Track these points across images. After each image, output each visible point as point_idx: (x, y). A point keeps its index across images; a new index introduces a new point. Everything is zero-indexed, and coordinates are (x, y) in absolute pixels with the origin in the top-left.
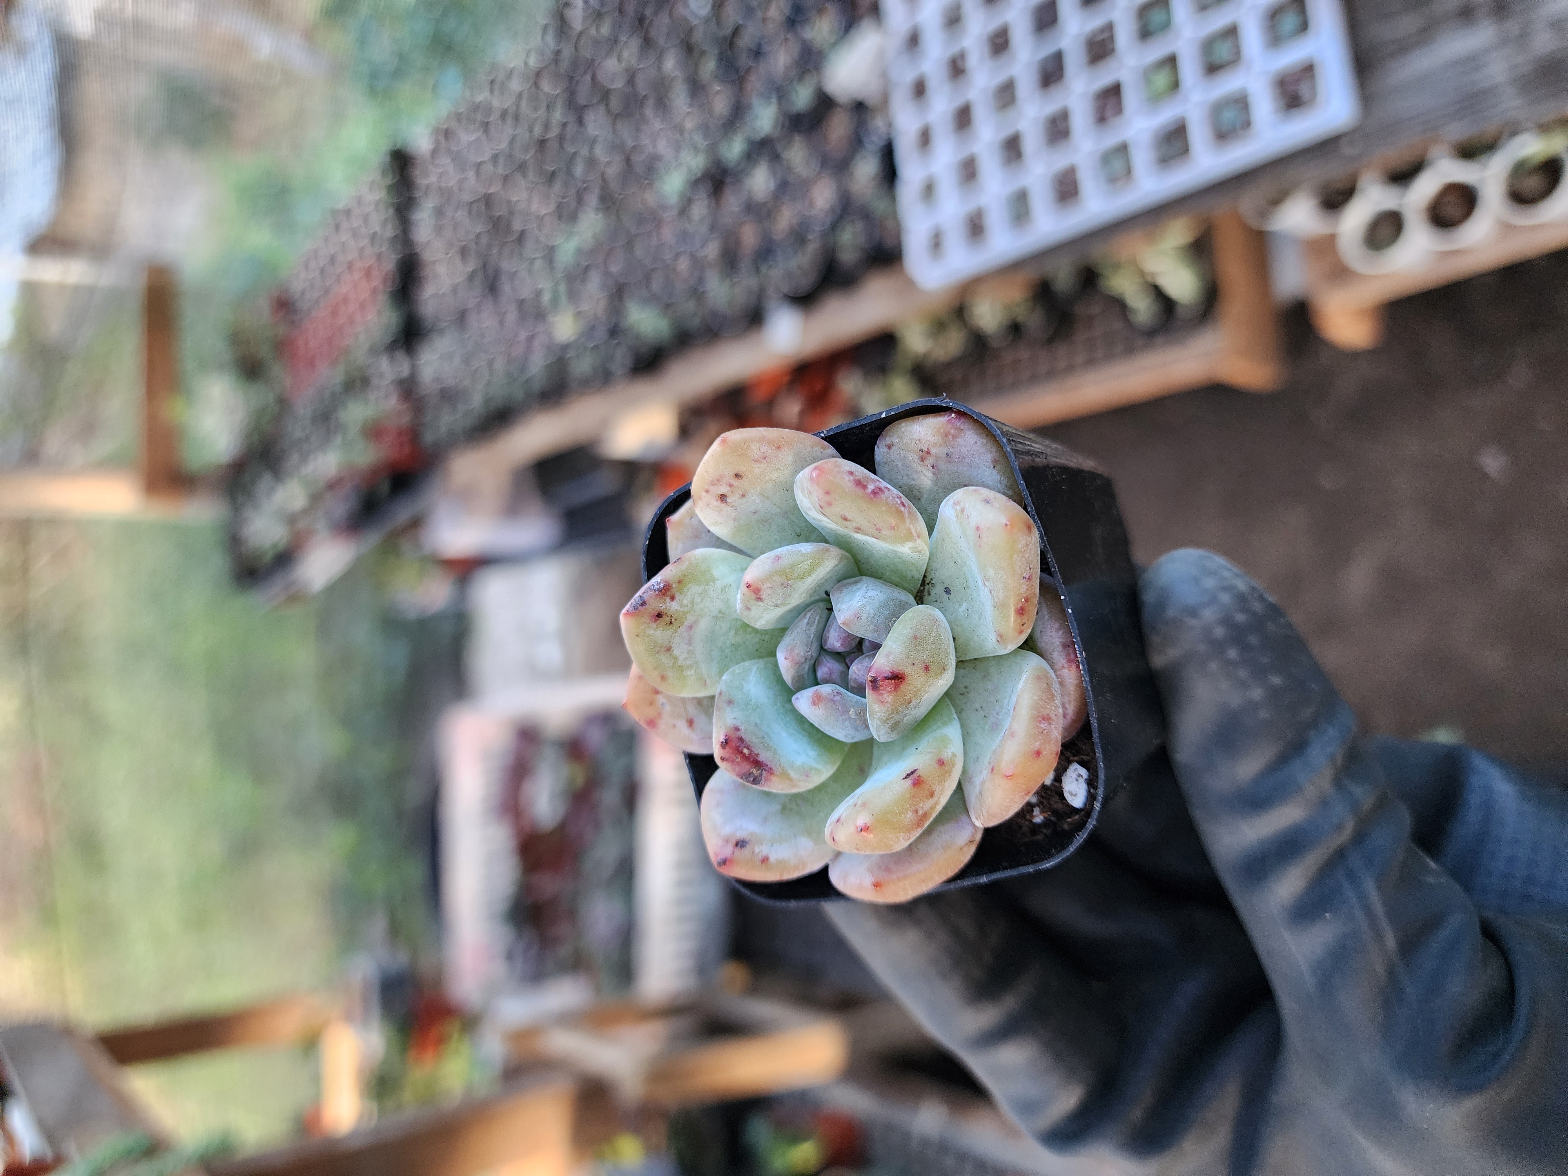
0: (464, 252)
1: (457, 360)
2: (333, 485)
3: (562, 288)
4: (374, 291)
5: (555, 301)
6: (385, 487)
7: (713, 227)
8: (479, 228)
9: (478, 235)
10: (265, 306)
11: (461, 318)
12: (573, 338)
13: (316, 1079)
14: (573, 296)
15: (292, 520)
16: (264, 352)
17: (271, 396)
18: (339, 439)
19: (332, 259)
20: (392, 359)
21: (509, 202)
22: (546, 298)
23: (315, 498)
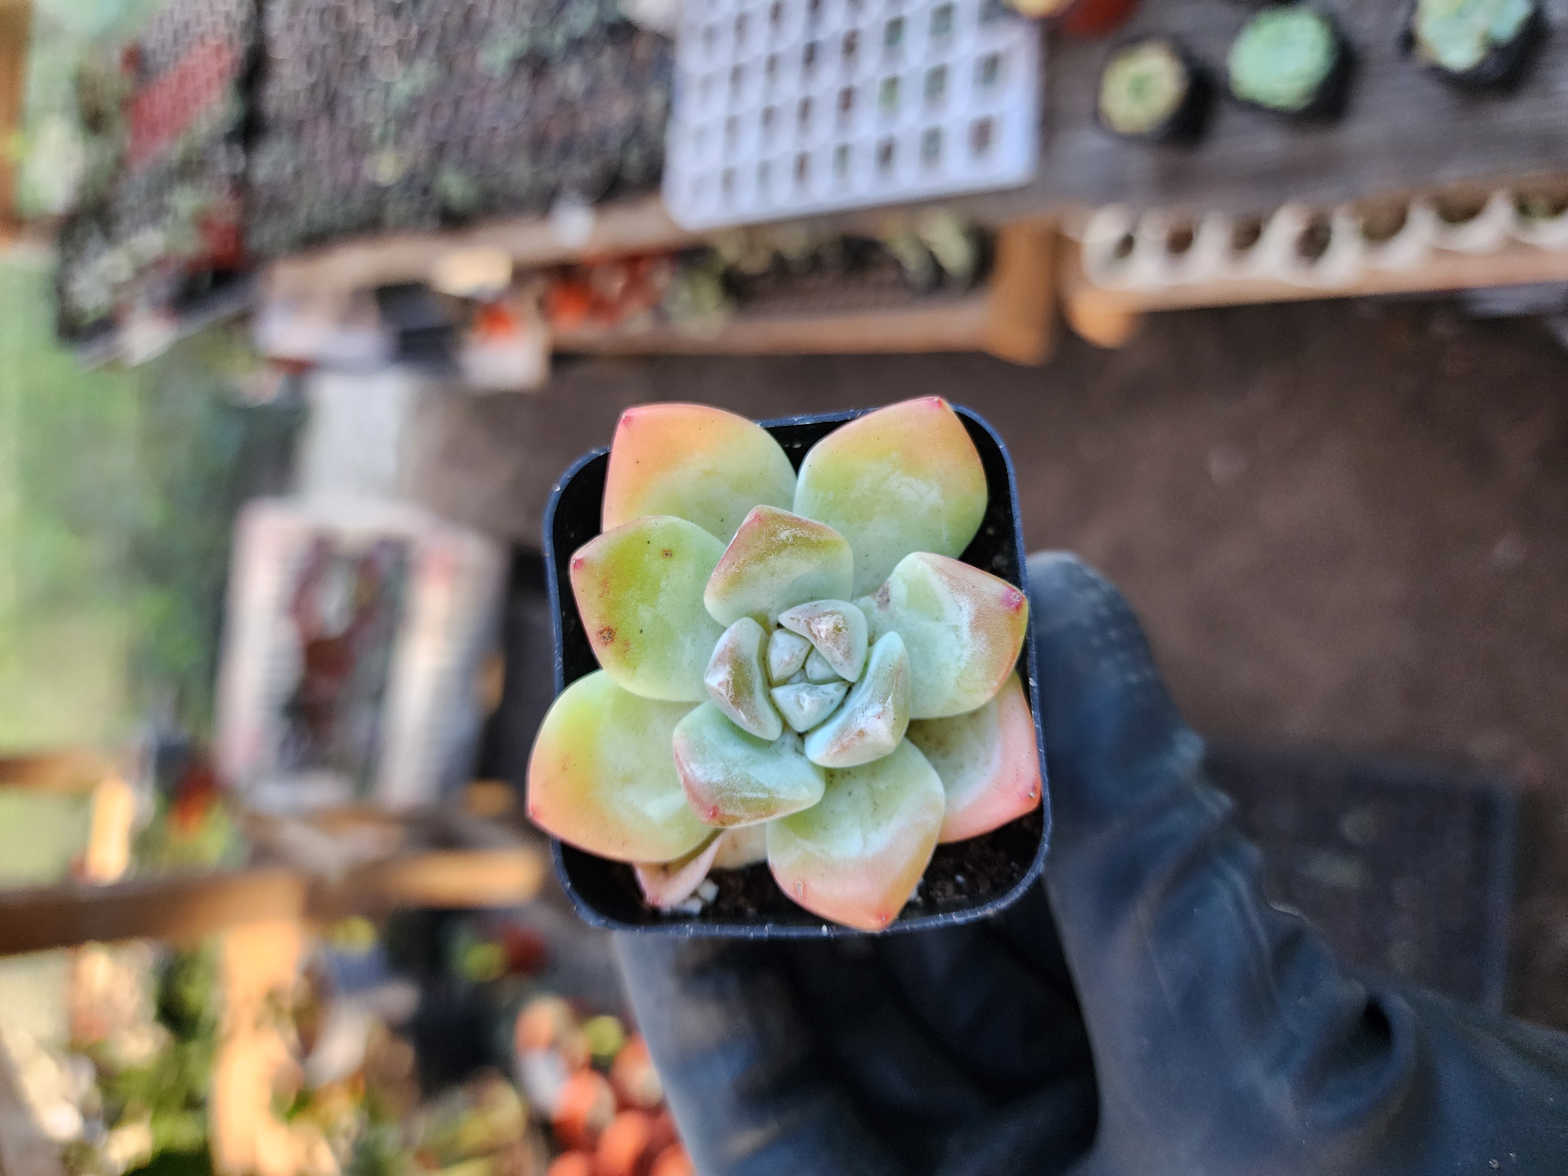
0: (310, 62)
1: (289, 169)
2: (159, 263)
3: (392, 127)
4: (221, 74)
5: (383, 138)
6: (208, 279)
7: (528, 112)
8: (325, 40)
9: (325, 47)
10: (116, 56)
11: (298, 128)
12: (393, 182)
13: (86, 827)
14: (398, 141)
15: (116, 288)
16: (109, 105)
17: (110, 154)
18: (169, 220)
19: (187, 25)
20: (229, 152)
21: (357, 24)
22: (376, 133)
23: (141, 272)
